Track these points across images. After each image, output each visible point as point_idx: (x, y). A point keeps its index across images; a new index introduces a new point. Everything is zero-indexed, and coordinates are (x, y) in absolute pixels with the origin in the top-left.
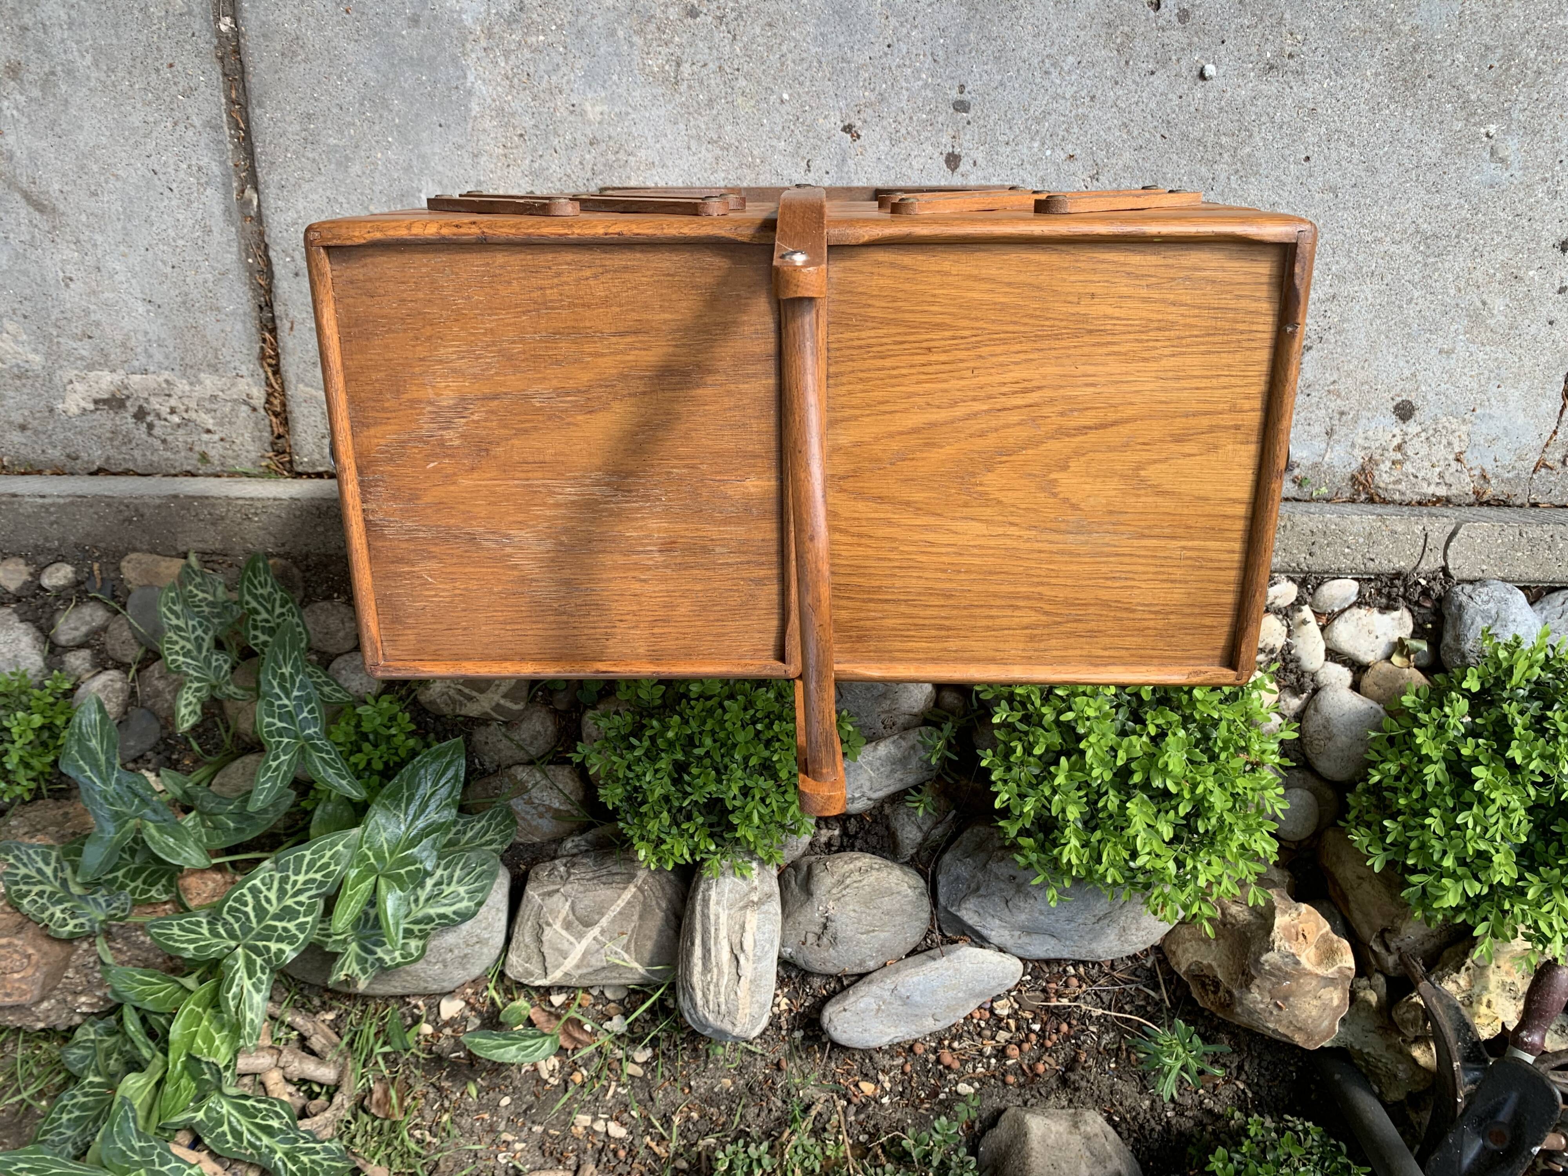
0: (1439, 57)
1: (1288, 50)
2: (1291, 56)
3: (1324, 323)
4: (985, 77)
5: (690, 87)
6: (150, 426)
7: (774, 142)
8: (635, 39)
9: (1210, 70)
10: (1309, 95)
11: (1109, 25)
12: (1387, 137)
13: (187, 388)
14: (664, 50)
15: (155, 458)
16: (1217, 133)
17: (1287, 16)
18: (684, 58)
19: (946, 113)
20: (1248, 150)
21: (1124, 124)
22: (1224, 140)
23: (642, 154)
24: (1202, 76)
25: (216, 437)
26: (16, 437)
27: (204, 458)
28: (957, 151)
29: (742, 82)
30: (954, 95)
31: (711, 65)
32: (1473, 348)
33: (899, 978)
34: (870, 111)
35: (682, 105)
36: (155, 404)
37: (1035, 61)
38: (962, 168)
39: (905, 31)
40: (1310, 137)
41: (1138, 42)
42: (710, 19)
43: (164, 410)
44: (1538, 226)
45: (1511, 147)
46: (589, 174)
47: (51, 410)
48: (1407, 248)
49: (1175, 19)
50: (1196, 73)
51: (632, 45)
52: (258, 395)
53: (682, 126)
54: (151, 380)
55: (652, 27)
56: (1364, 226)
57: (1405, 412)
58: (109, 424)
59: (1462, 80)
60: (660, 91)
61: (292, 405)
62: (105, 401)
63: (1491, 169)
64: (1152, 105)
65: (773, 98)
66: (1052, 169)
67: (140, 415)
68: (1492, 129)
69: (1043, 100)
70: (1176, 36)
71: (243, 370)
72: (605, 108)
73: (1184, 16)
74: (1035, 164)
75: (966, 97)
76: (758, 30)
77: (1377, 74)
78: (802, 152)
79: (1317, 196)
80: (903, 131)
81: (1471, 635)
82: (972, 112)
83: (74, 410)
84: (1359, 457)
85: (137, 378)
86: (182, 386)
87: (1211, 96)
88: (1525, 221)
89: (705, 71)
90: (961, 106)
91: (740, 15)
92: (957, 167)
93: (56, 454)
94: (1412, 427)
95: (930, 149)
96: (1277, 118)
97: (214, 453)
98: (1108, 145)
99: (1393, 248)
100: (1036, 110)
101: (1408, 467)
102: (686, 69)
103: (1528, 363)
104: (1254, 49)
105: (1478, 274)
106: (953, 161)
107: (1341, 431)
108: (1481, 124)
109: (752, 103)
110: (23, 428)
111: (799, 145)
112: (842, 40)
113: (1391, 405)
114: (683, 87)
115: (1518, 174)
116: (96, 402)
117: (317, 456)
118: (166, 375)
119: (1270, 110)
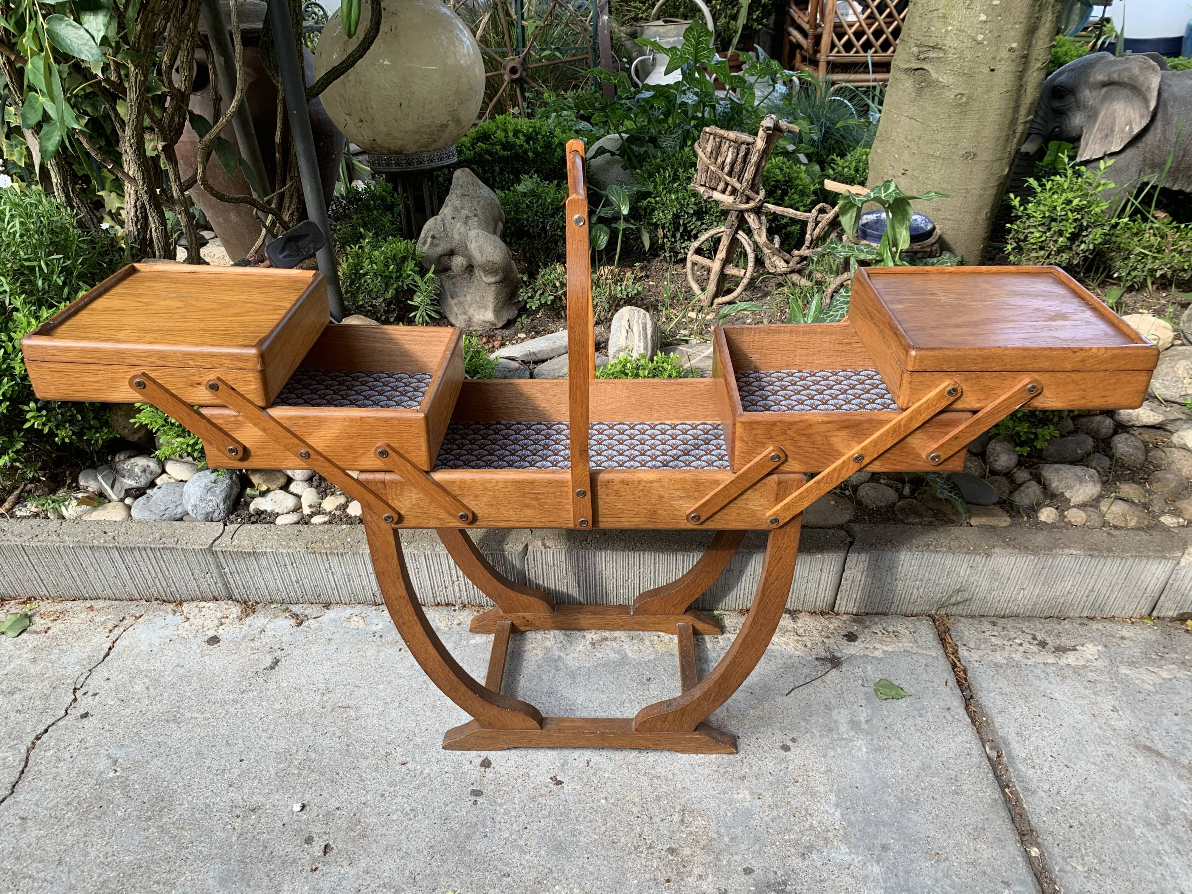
0: (135, 813)
1: (239, 820)
2: (238, 816)
3: (253, 681)
4: (458, 809)
5: (674, 808)
6: (1034, 638)
7: (612, 776)
8: (715, 836)
9: (297, 808)
10: (231, 794)
11: (364, 836)
12: (184, 771)
13: (1014, 656)
14: (693, 829)
15: (1027, 624)
16: (299, 775)
17: (234, 838)
18: (678, 825)
19: (489, 790)
20: (281, 766)
21: (363, 781)
22: (296, 772)
23: (707, 771)
24: (303, 807)
25: (988, 633)
26: (1125, 633)
27: (994, 624)
28: (483, 769)
29: (635, 810)
30: (480, 800)
31: (658, 820)
32: (162, 669)
33: (552, 346)
34: (542, 792)
35: (679, 798)
36: (1035, 649)
37: (420, 817)
38: (480, 760)
39: (514, 837)
40: (236, 772)
41: (345, 826)
42: (659, 847)
43: (1026, 645)
44: (101, 726)
45: (102, 764)
46: (745, 761)
47: (1106, 646)
48: (188, 715)
49: (316, 838)
50: (308, 808)
51: (718, 832)
52: (963, 652)
53: (679, 786)
54: (1040, 659)
55: (702, 843)
56: (214, 727)
57: (214, 640)
58: (1063, 639)
59: (122, 801)
60: (696, 806)
61: (940, 646)
62: (1070, 650)
63: (119, 754)
64: (341, 791)
65: (612, 801)
66: (418, 759)
67: (1043, 644)
68: (112, 774)
69: (418, 795)
70: (316, 829)
71: (976, 665)
72: (736, 796)
73: (309, 840)
74: (429, 761)
75: (473, 798)
76: (623, 839)
77: (181, 804)
78: (593, 771)
79: (240, 741)
80: (519, 781)
81: (224, 486)
82: (469, 790)
83: (1090, 646)
84: (248, 621)
85: (1050, 661)
86: (1017, 657)
87: (300, 795)
88: (107, 727)
89: (663, 816)
90: (477, 793)
91: (636, 849)
92: (484, 761)
93: (1095, 626)
94: (211, 633)
95: (502, 771)
96: (256, 782)
97: (986, 626)
98: (377, 770)
99: (197, 715)
100: (425, 790)
101: (219, 615)
102: (677, 818)
103: (130, 661)
104: (263, 820)
105: (146, 702)
106: (486, 764)
107: (256, 632)
108: (118, 777)
109: (627, 798)
110: (1123, 638)
111: (595, 775)
112: (561, 833)
113: (221, 643)
114: (678, 808)
115: (103, 751)
116: (1076, 650)
117: (918, 623)
118: (1030, 662)
119: (260, 786)
